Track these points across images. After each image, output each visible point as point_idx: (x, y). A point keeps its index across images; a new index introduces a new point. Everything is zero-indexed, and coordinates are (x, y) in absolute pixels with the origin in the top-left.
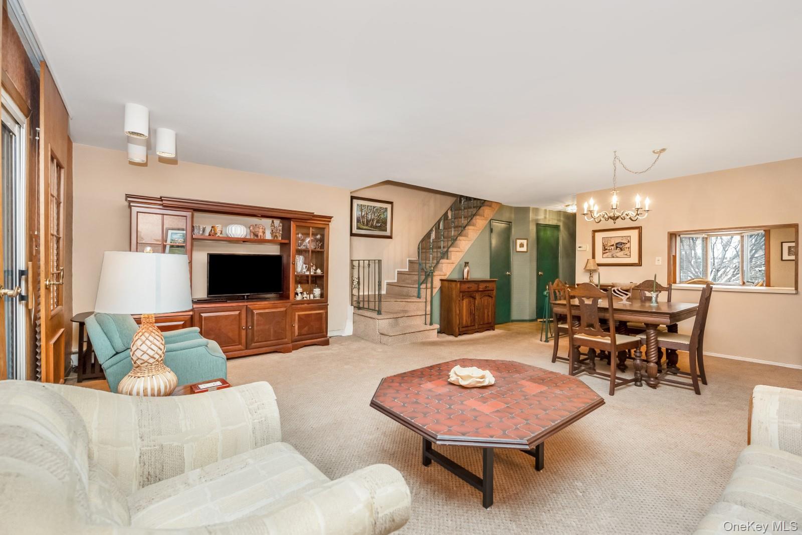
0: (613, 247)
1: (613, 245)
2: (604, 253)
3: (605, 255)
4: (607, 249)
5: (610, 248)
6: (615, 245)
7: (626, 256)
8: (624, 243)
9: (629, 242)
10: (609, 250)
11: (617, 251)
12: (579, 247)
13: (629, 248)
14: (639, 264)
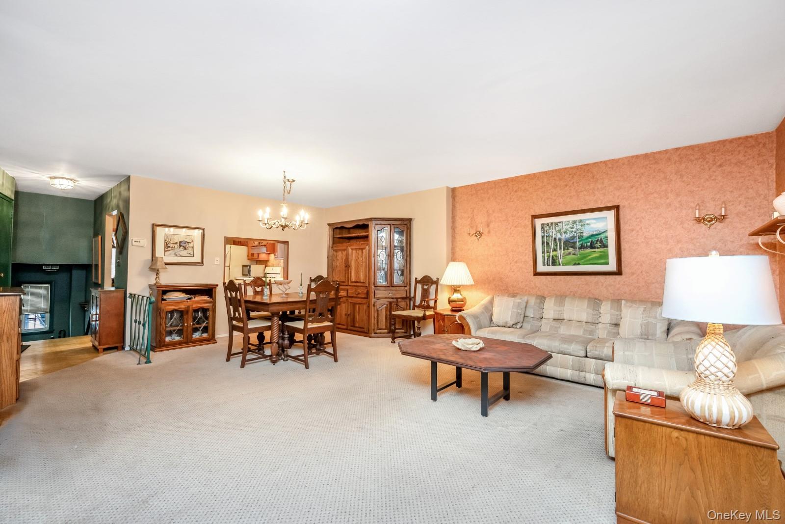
0: (176, 246)
1: (176, 243)
2: (165, 251)
3: (167, 253)
4: (169, 247)
5: (173, 246)
6: (178, 243)
7: (189, 255)
8: (188, 242)
9: (192, 241)
10: (172, 248)
11: (181, 249)
12: (136, 242)
13: (192, 247)
14: (202, 263)
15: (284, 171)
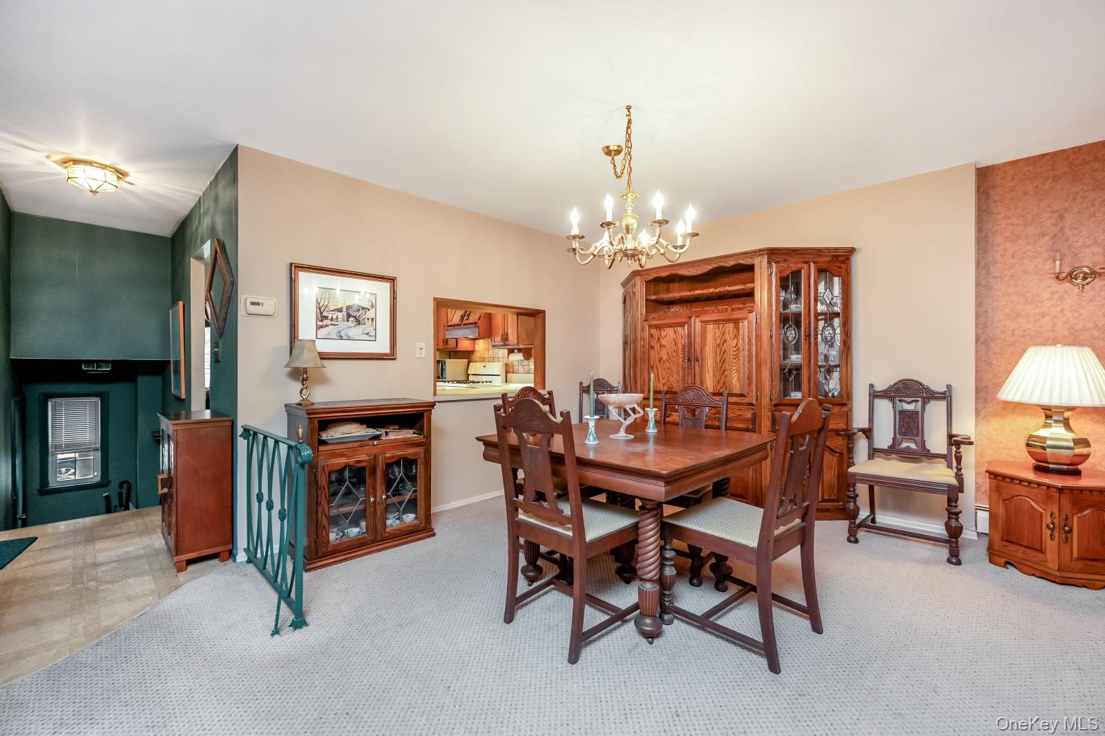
0: (340, 315)
1: (340, 310)
2: (319, 327)
3: (322, 333)
4: (326, 318)
5: (335, 317)
6: (345, 309)
7: (367, 337)
8: (363, 309)
9: (372, 306)
10: (332, 319)
11: (350, 324)
12: (253, 304)
13: (372, 320)
14: (391, 356)
15: (629, 108)
